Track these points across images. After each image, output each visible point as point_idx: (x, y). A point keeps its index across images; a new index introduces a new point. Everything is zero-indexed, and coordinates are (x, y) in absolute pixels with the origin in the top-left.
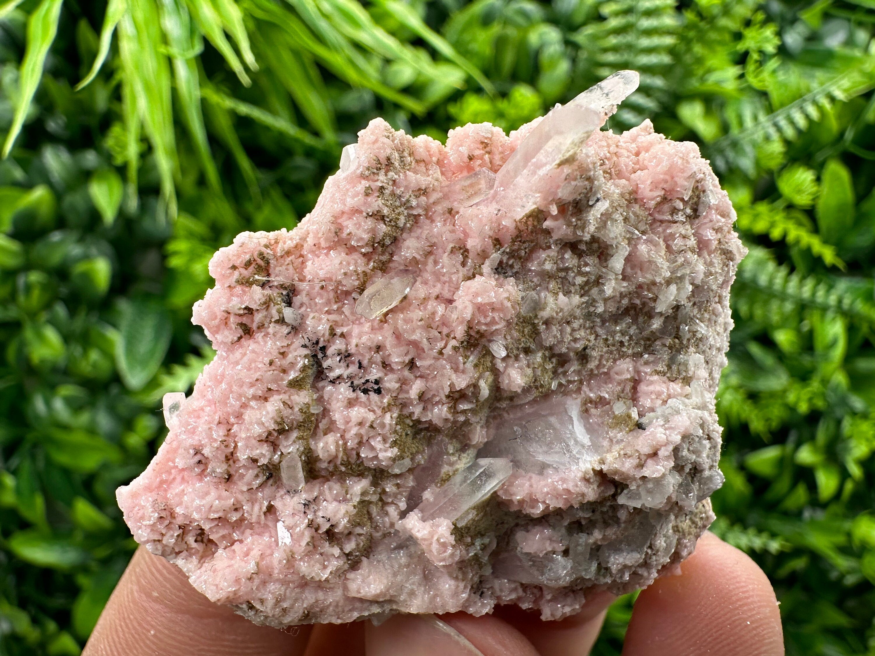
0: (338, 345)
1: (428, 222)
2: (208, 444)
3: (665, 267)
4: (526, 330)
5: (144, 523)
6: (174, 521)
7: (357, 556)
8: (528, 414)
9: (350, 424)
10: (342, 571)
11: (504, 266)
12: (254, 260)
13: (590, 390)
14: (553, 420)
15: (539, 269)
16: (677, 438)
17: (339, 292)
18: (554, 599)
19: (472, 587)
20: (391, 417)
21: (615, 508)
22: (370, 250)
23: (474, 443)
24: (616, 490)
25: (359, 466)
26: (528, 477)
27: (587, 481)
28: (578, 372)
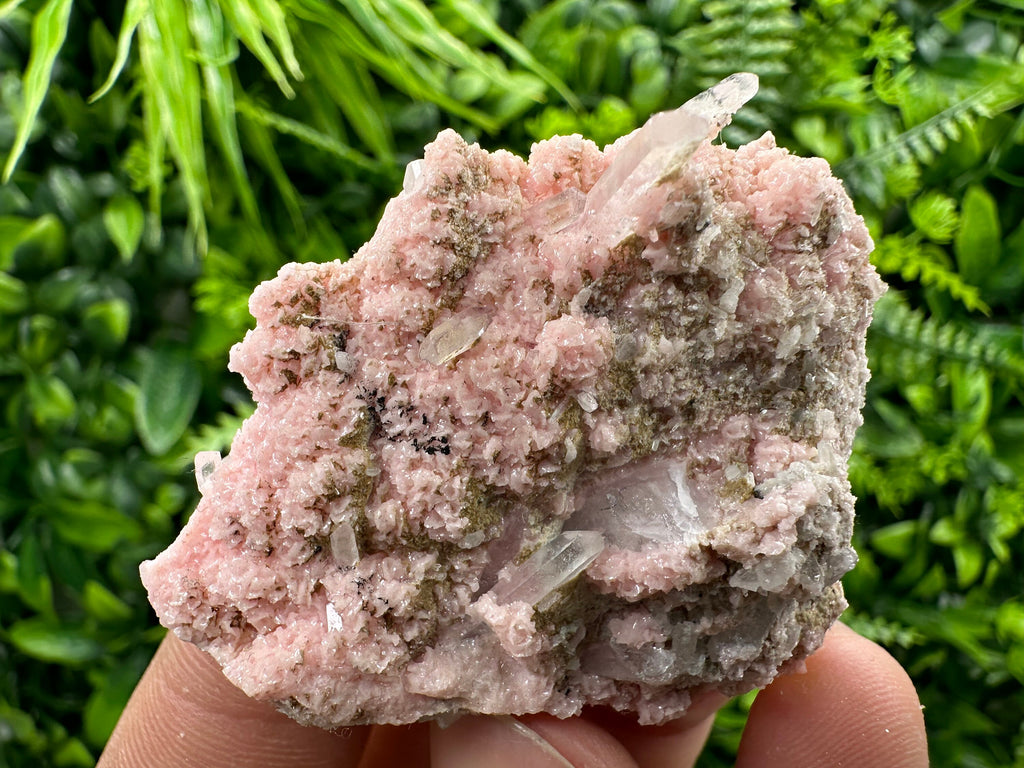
0: (399, 396)
1: (506, 251)
2: (247, 512)
3: (787, 305)
4: (621, 380)
5: (171, 604)
6: (205, 602)
7: (419, 645)
8: (625, 480)
9: (413, 489)
10: (402, 663)
11: (595, 303)
12: (302, 296)
13: (698, 451)
14: (653, 486)
15: (636, 307)
16: (801, 509)
17: (401, 333)
18: (654, 700)
19: (556, 684)
20: (461, 482)
21: (727, 591)
22: (438, 284)
23: (560, 512)
24: (728, 571)
25: (423, 539)
26: (623, 554)
27: (693, 558)
28: (684, 430)
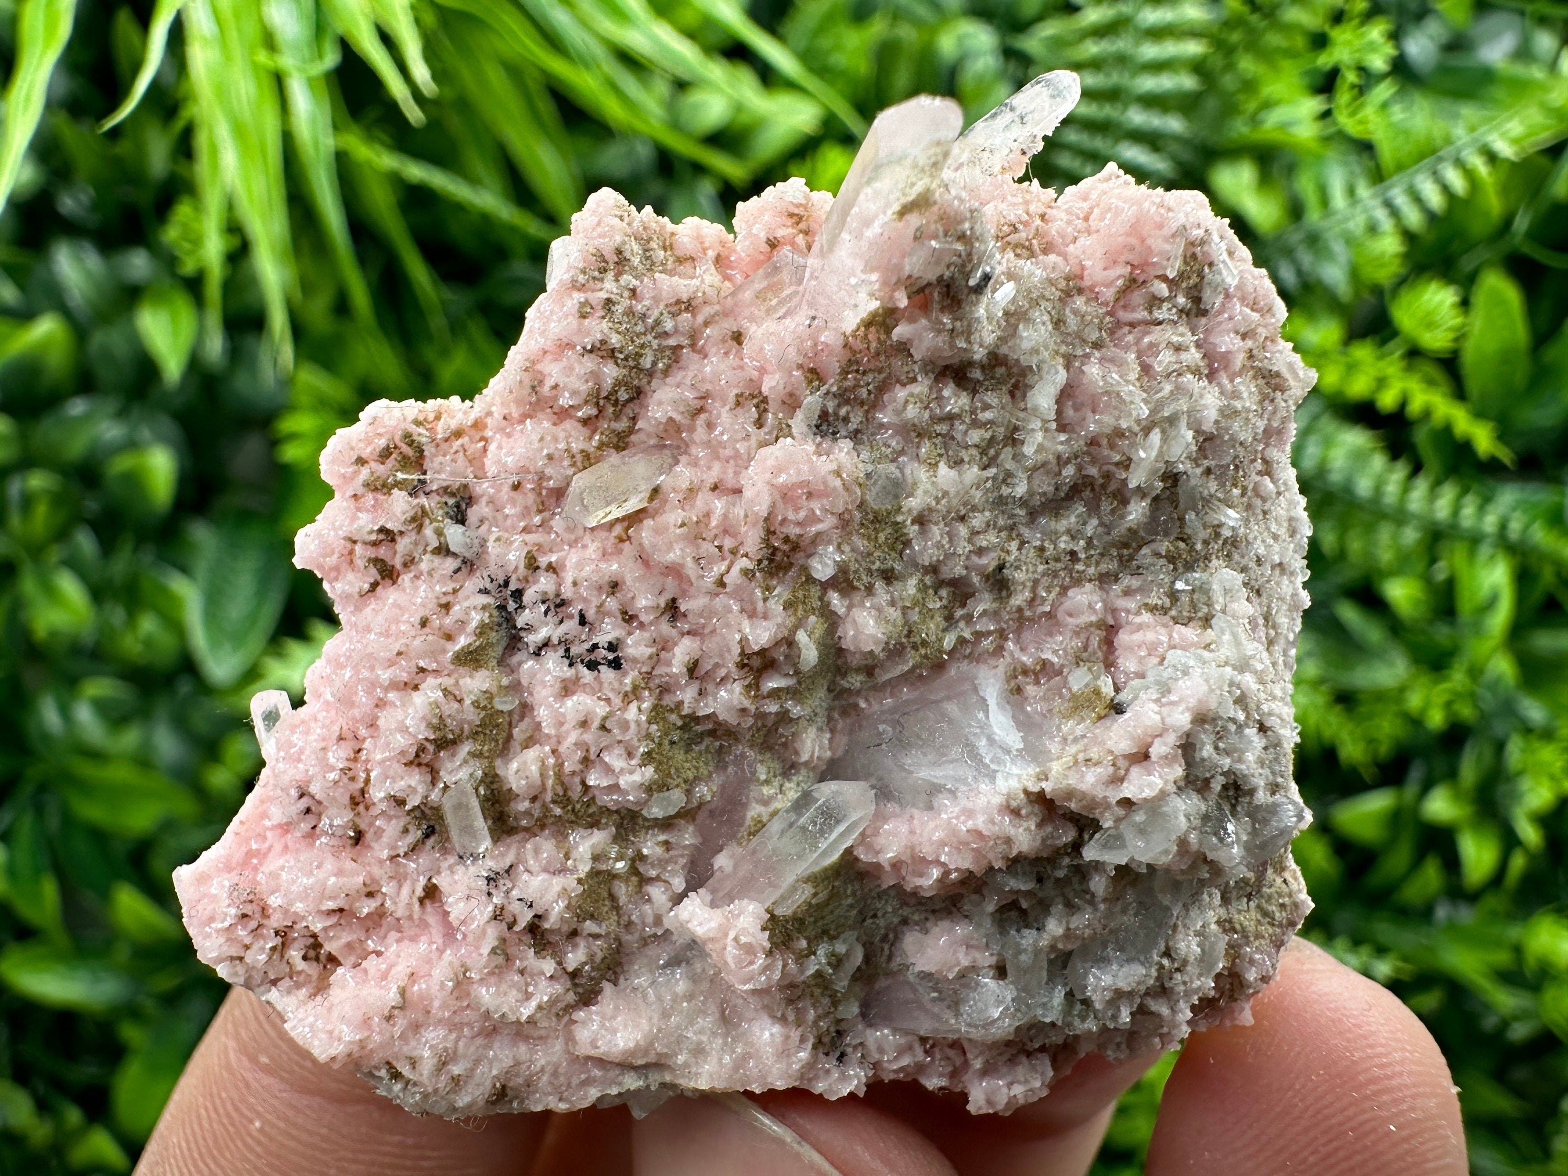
0: (544, 583)
1: (696, 357)
2: (320, 777)
3: (1138, 401)
5: (213, 925)
6: (265, 922)
7: (592, 979)
8: (910, 703)
9: (564, 728)
10: (561, 1005)
11: (831, 419)
12: (396, 447)
13: (1022, 649)
14: (951, 708)
15: (895, 420)
16: (1182, 719)
17: (544, 492)
18: (990, 1069)
19: (818, 1040)
20: (640, 710)
21: (1083, 872)
22: (594, 412)
23: (805, 757)
24: (1081, 835)
25: (589, 806)
26: (907, 816)
27: (1015, 812)
28: (995, 615)
